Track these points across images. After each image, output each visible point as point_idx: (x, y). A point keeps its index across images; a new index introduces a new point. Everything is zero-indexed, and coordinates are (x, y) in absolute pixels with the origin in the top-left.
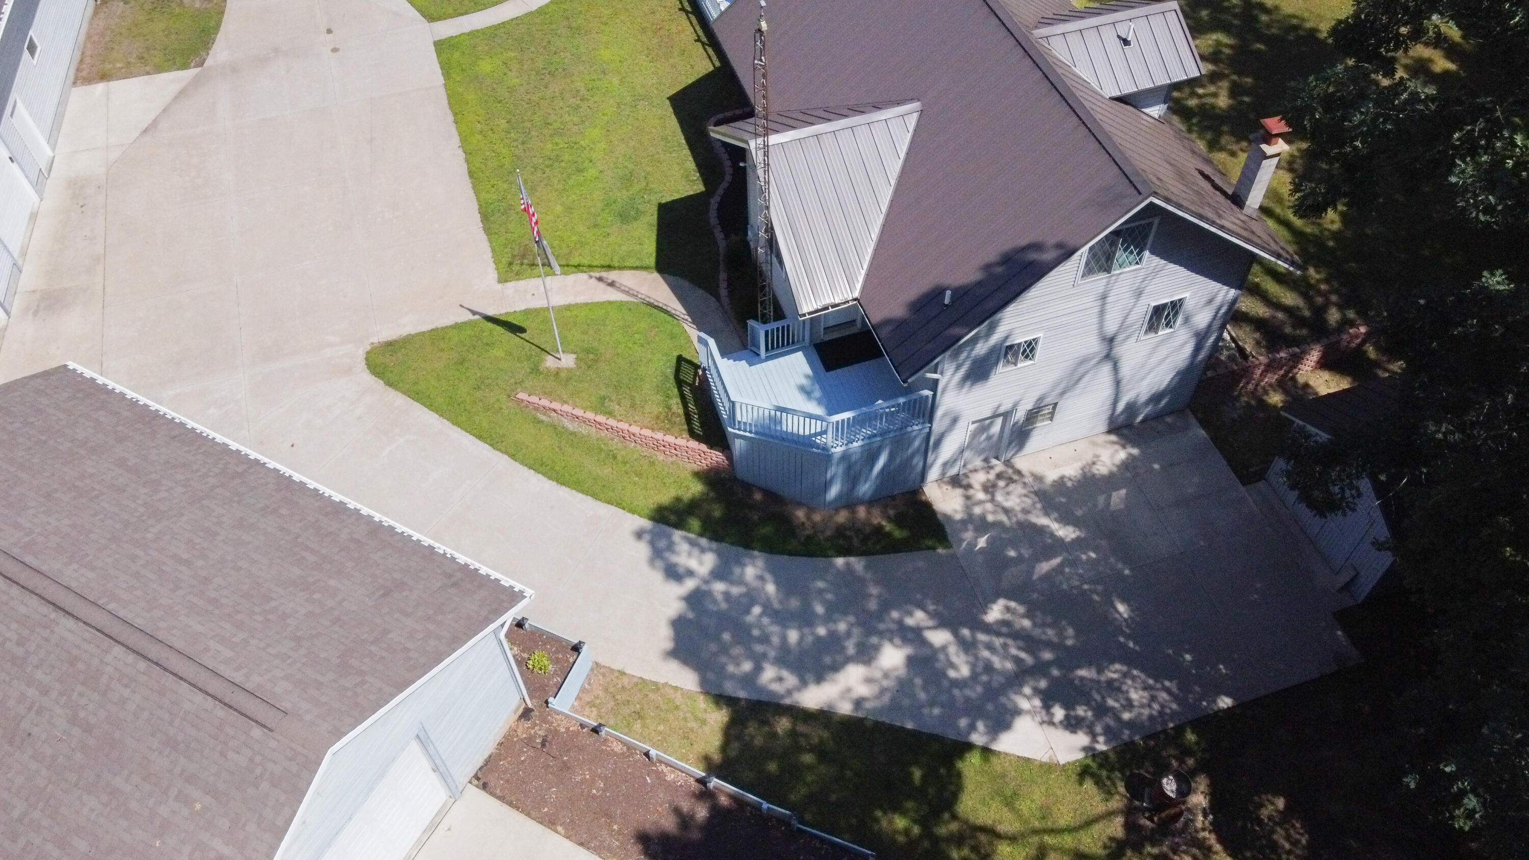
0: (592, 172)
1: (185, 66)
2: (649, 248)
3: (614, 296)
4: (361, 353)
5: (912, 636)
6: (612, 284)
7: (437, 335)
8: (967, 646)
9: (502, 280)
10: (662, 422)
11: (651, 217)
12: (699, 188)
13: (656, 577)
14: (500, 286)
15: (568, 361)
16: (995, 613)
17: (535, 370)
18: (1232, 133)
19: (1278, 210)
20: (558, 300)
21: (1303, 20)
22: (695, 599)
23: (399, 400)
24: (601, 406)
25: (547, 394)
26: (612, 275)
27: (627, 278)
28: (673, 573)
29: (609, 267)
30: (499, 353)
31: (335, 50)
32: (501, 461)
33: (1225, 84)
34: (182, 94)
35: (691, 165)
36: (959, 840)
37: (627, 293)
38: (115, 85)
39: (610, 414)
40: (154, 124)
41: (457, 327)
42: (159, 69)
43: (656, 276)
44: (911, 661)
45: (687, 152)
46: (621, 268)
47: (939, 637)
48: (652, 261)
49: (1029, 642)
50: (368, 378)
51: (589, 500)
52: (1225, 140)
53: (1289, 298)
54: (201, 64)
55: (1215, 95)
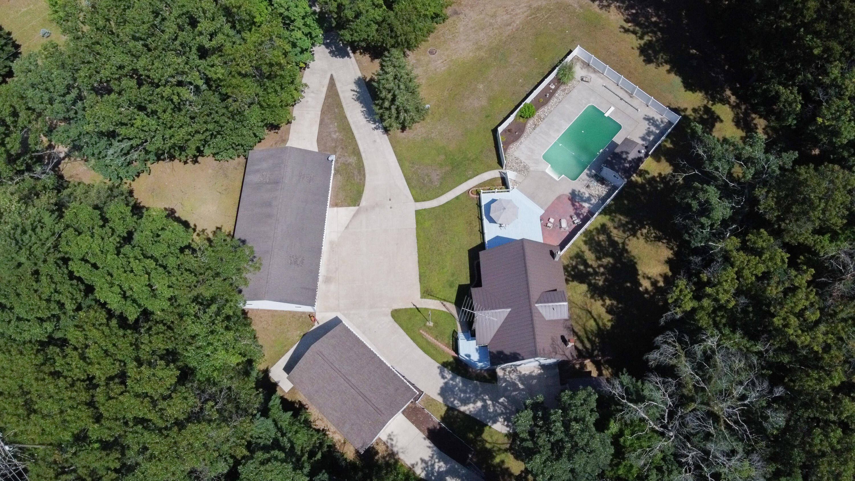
0: (445, 270)
1: (355, 206)
2: (454, 298)
3: (444, 309)
4: (390, 311)
5: (484, 401)
6: (444, 305)
7: (406, 310)
8: (494, 405)
9: (422, 298)
10: (447, 345)
11: (456, 288)
12: (469, 282)
13: (439, 377)
14: (420, 299)
15: (431, 324)
16: (501, 400)
17: (425, 325)
18: (598, 294)
19: (598, 320)
20: (432, 307)
21: (635, 258)
22: (446, 384)
23: (397, 326)
24: (436, 338)
25: (426, 332)
26: (445, 303)
27: (448, 304)
28: (443, 377)
29: (445, 300)
30: (418, 318)
31: (391, 208)
32: (414, 345)
33: (604, 277)
34: (354, 216)
35: (468, 274)
36: (480, 441)
37: (447, 309)
38: (340, 209)
39: (438, 340)
40: (348, 225)
41: (411, 309)
42: (349, 205)
43: (454, 306)
44: (482, 406)
45: (468, 270)
46: (447, 301)
47: (489, 402)
48: (454, 301)
49: (505, 407)
50: (391, 318)
51: (430, 358)
52: (596, 295)
53: (588, 346)
54: (359, 205)
55: (600, 280)
